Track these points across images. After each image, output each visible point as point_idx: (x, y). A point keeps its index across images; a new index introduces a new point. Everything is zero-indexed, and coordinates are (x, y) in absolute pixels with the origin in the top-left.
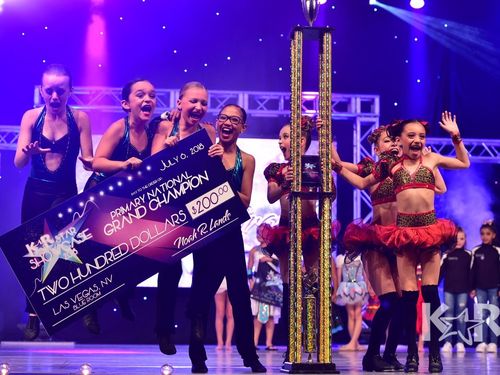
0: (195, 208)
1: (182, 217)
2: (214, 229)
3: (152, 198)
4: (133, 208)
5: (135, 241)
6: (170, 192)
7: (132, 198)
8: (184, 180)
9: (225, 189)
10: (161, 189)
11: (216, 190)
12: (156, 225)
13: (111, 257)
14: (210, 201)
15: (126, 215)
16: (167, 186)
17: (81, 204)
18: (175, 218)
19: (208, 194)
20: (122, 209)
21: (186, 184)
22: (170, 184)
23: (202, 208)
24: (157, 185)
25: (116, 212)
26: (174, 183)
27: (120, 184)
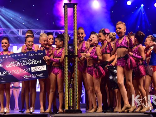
0: (34, 69)
1: (29, 70)
2: (36, 77)
3: (23, 62)
4: (17, 63)
5: (13, 72)
6: (28, 63)
7: (17, 61)
8: (34, 61)
9: (44, 67)
10: (26, 61)
11: (41, 66)
12: (21, 70)
13: (5, 73)
14: (39, 69)
15: (14, 64)
16: (28, 61)
17: (3, 57)
18: (27, 70)
19: (39, 67)
20: (13, 62)
21: (34, 62)
22: (29, 60)
23: (35, 70)
24: (26, 60)
25: (11, 63)
26: (30, 61)
27: (16, 56)
